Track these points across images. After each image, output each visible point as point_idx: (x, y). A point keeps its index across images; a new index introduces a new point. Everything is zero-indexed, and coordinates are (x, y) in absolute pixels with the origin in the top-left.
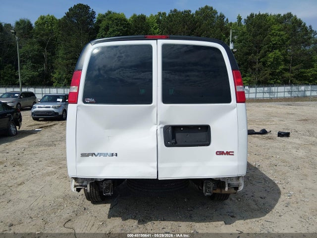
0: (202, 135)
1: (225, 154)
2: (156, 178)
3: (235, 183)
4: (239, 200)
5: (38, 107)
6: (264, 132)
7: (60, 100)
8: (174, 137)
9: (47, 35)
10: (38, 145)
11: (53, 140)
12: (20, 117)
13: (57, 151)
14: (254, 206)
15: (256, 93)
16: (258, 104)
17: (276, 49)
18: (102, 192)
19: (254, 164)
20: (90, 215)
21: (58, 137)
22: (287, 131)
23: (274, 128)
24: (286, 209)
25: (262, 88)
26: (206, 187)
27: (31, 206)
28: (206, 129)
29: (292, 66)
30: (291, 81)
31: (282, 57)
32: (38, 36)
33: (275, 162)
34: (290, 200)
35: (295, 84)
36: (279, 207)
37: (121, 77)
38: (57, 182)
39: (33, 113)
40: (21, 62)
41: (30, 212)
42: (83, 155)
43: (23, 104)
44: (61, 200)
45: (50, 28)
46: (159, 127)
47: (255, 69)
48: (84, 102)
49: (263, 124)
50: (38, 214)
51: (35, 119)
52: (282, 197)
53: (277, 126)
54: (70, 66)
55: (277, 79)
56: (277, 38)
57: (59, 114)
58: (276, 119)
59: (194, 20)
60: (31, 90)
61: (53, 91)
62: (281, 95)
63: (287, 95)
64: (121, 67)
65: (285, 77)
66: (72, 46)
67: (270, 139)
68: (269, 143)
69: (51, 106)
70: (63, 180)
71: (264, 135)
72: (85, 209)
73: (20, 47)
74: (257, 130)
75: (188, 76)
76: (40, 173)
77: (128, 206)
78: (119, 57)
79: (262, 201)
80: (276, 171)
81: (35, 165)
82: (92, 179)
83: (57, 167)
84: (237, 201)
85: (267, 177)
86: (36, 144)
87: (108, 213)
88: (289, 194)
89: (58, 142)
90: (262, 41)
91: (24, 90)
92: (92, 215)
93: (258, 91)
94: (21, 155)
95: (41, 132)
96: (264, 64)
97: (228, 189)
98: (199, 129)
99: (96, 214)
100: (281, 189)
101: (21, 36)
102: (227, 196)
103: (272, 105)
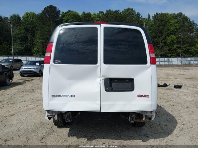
0: (129, 85)
1: (143, 97)
2: (99, 111)
3: (149, 115)
4: (151, 126)
5: (24, 68)
6: (165, 85)
7: (38, 64)
8: (111, 85)
9: (30, 24)
10: (23, 92)
11: (33, 89)
12: (13, 74)
13: (36, 95)
14: (160, 130)
15: (160, 61)
16: (161, 68)
17: (172, 34)
18: (65, 120)
19: (160, 105)
20: (56, 135)
21: (36, 86)
22: (180, 85)
23: (171, 83)
24: (181, 132)
25: (163, 59)
26: (131, 117)
27: (20, 129)
28: (131, 80)
29: (182, 45)
30: (182, 55)
31: (176, 40)
32: (25, 25)
33: (173, 104)
34: (183, 127)
35: (184, 56)
36: (176, 131)
37: (77, 49)
38: (36, 114)
39: (20, 72)
40: (13, 41)
41: (18, 132)
42: (53, 96)
43: (14, 66)
44: (38, 125)
45: (32, 20)
46: (101, 79)
47: (159, 47)
48: (54, 62)
49: (165, 81)
50: (23, 134)
51: (22, 76)
52: (178, 125)
53: (173, 82)
54: (44, 43)
55: (173, 53)
56: (173, 28)
57: (37, 73)
58: (172, 77)
59: (121, 16)
60: (20, 58)
61: (34, 59)
62: (175, 63)
63: (179, 63)
64: (77, 42)
65: (178, 52)
66: (45, 31)
67: (169, 89)
68: (169, 92)
69: (32, 68)
70: (39, 113)
71: (165, 87)
72: (53, 131)
73: (13, 32)
74: (161, 84)
75: (119, 48)
76: (25, 109)
77: (81, 130)
78: (75, 36)
79: (166, 127)
80: (174, 109)
81: (22, 104)
82: (59, 111)
83: (35, 105)
84: (149, 127)
85: (168, 113)
86: (22, 91)
87: (68, 134)
88: (183, 124)
89: (36, 90)
90: (163, 29)
91: (15, 58)
92: (58, 135)
93: (161, 61)
94: (13, 97)
95: (26, 83)
96: (165, 44)
97: (145, 119)
98: (127, 80)
99: (60, 134)
100: (177, 120)
101: (14, 24)
102: (143, 124)
103: (170, 69)
